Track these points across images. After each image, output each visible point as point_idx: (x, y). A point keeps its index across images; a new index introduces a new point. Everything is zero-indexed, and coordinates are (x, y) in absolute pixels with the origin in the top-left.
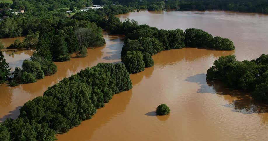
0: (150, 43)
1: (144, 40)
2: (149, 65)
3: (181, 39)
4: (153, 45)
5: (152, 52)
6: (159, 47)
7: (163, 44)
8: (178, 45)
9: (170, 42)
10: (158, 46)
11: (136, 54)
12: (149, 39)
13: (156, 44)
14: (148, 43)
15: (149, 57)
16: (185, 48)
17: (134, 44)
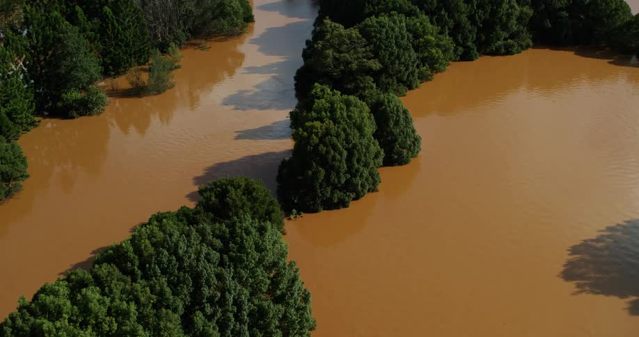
0: (405, 42)
1: (384, 30)
2: (400, 154)
3: (520, 19)
4: (417, 49)
5: (411, 78)
6: (440, 51)
7: (455, 40)
8: (506, 39)
9: (480, 30)
10: (434, 51)
11: (345, 114)
12: (401, 22)
13: (428, 42)
14: (397, 44)
15: (402, 121)
16: (530, 50)
17: (344, 47)
